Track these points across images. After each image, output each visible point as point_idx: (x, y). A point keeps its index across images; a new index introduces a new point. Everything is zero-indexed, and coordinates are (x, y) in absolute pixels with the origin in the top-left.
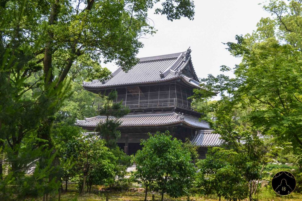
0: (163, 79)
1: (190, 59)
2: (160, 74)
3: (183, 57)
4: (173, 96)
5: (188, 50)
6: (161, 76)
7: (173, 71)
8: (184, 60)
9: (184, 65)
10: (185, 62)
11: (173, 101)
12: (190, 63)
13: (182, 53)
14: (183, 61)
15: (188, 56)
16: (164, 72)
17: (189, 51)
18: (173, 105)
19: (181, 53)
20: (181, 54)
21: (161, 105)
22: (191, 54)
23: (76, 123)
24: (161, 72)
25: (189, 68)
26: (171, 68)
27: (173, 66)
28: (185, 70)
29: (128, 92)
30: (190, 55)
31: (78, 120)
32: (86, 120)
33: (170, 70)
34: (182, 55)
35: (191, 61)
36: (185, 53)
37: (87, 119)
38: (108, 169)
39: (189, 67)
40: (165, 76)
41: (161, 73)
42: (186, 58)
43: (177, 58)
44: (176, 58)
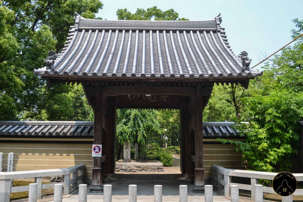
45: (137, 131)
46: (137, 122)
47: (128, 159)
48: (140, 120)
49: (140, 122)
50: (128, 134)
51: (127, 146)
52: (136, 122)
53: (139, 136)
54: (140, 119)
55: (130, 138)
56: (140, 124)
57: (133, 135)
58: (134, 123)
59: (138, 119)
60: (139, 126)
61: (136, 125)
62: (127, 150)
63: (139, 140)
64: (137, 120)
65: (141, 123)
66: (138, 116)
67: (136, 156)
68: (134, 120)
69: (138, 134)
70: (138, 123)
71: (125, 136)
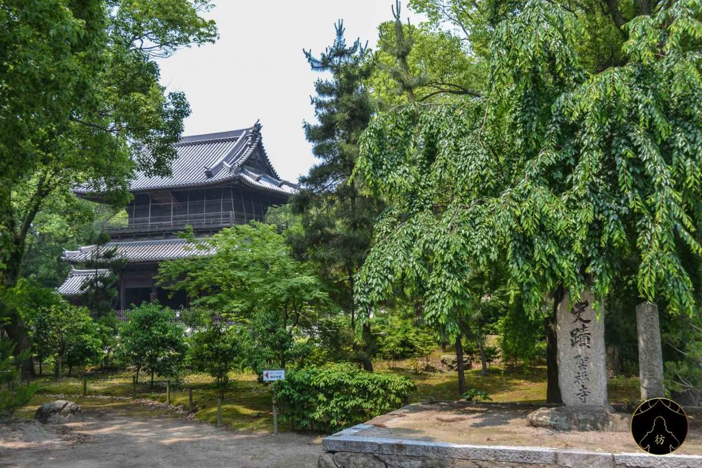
0: (210, 180)
1: (260, 141)
2: (206, 172)
3: (247, 138)
4: (228, 208)
5: (255, 126)
6: (206, 175)
7: (227, 165)
8: (249, 143)
9: (249, 151)
10: (250, 146)
11: (228, 216)
12: (260, 148)
13: (246, 130)
14: (247, 146)
15: (256, 136)
16: (211, 168)
17: (258, 127)
18: (228, 223)
19: (243, 130)
20: (245, 132)
21: (209, 224)
22: (261, 131)
23: (64, 256)
24: (206, 168)
25: (258, 156)
26: (226, 160)
27: (229, 156)
28: (251, 159)
29: (154, 201)
30: (260, 134)
31: (67, 251)
32: (80, 250)
33: (224, 162)
34: (246, 134)
35: (262, 144)
36: (251, 131)
37: (83, 248)
38: (92, 345)
39: (257, 154)
40: (213, 174)
41: (206, 170)
42: (252, 139)
43: (237, 138)
44: (235, 139)
45: (630, 222)
46: (630, 154)
47: (591, 410)
48: (654, 140)
49: (650, 152)
50: (577, 247)
51: (579, 325)
52: (619, 160)
53: (647, 257)
54: (651, 131)
55: (589, 270)
56: (649, 166)
57: (609, 252)
58: (609, 163)
59: (638, 134)
60: (645, 184)
61: (625, 179)
62: (580, 350)
63: (646, 282)
64: (629, 143)
65: (657, 158)
66: (635, 119)
67: (646, 382)
68: (607, 145)
69: (643, 240)
70: (636, 162)
71: (550, 257)
